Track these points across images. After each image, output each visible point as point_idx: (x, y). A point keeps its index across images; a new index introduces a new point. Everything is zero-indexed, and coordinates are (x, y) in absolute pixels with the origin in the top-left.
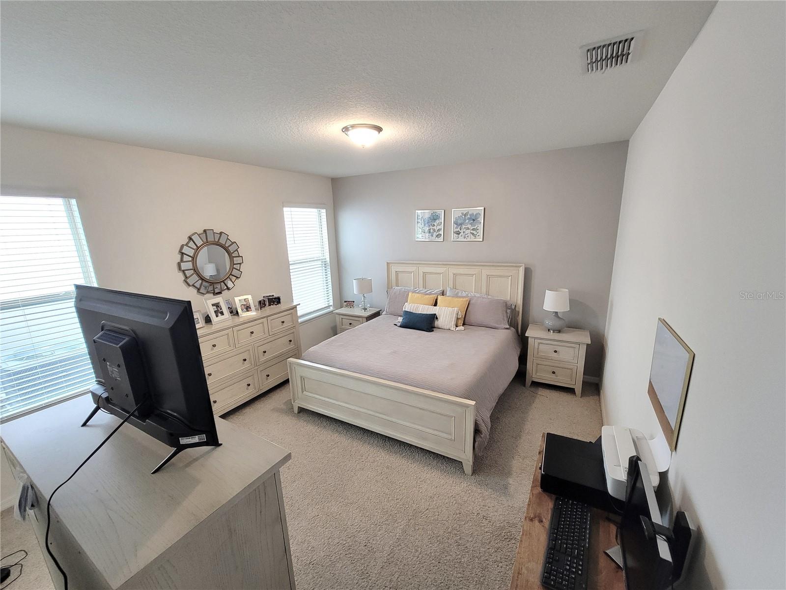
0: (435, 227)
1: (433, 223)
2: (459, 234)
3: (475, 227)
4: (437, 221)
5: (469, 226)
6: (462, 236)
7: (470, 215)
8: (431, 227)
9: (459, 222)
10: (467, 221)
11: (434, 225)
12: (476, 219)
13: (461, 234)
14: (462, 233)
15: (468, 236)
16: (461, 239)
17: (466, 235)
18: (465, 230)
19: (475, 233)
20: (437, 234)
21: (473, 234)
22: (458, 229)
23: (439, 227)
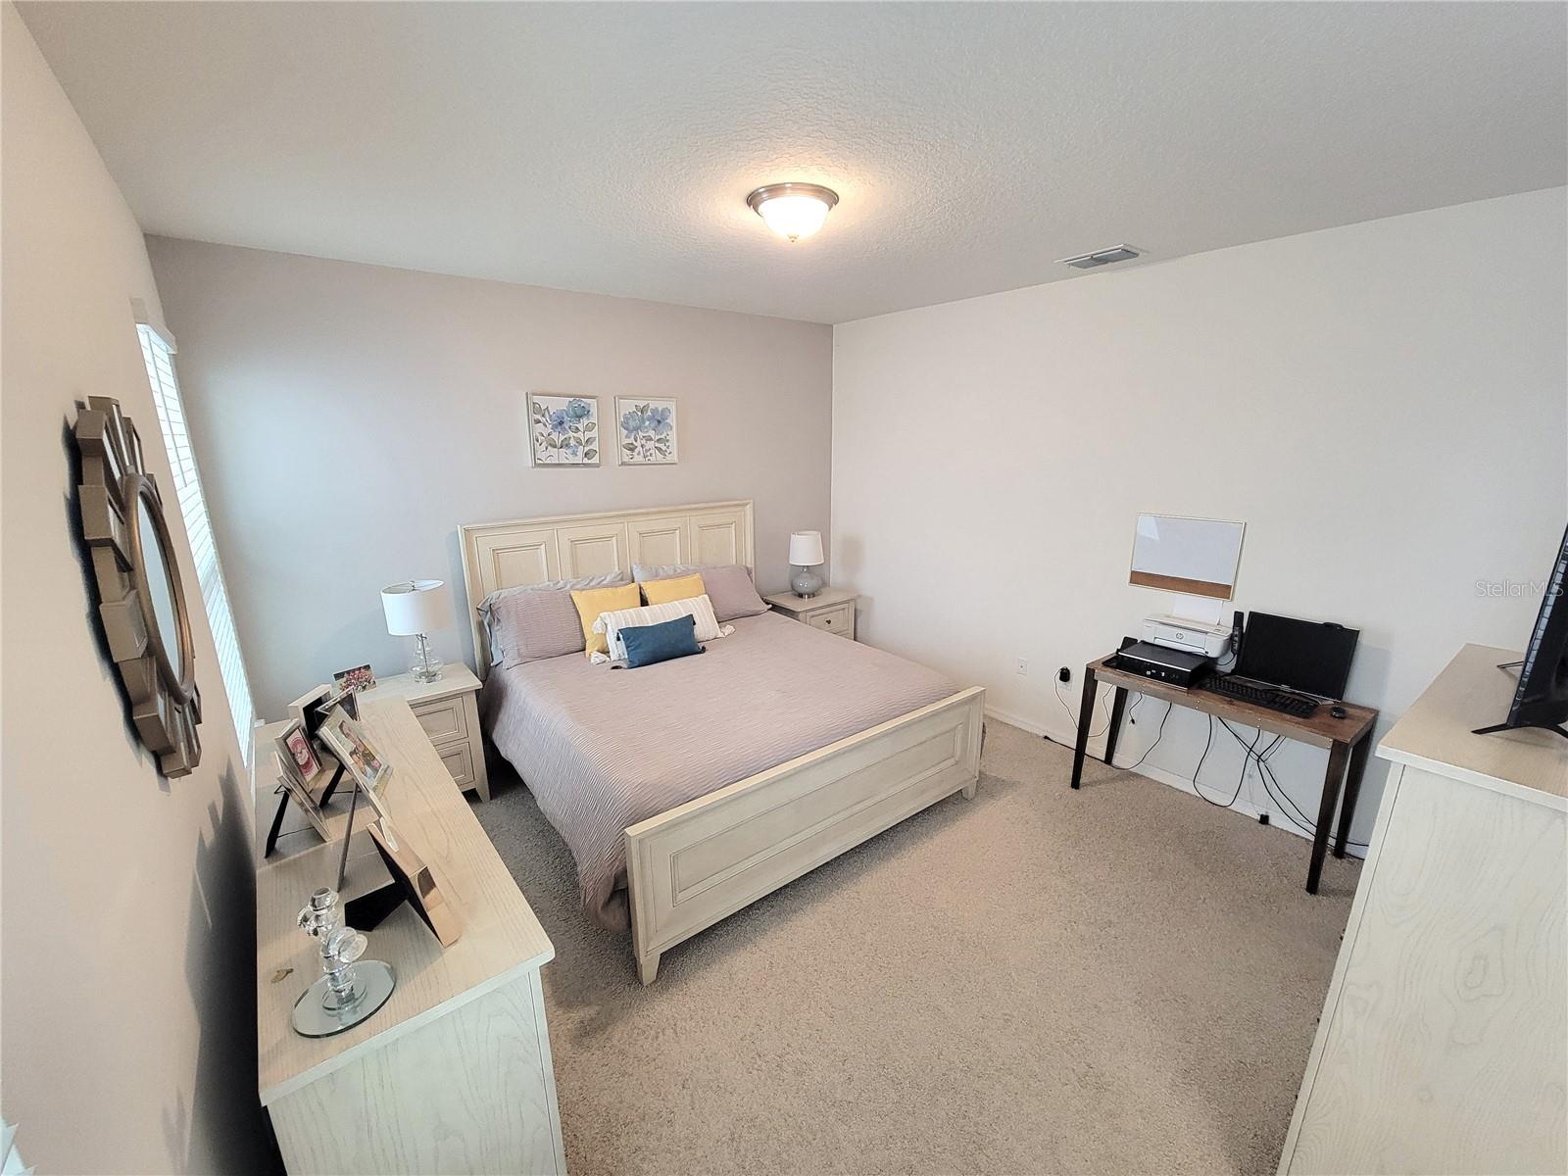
0: (580, 435)
1: (574, 425)
2: (632, 450)
3: (662, 436)
4: (585, 421)
5: (652, 433)
6: (639, 454)
7: (653, 411)
8: (571, 434)
9: (632, 424)
10: (647, 423)
11: (577, 428)
12: (664, 419)
13: (637, 450)
14: (639, 448)
15: (651, 455)
16: (638, 459)
17: (647, 451)
18: (644, 442)
19: (664, 448)
20: (586, 449)
21: (659, 449)
22: (631, 440)
23: (588, 435)
